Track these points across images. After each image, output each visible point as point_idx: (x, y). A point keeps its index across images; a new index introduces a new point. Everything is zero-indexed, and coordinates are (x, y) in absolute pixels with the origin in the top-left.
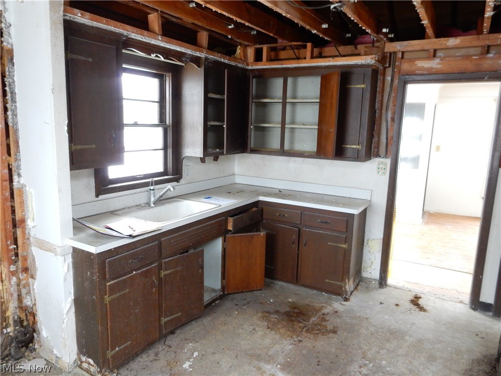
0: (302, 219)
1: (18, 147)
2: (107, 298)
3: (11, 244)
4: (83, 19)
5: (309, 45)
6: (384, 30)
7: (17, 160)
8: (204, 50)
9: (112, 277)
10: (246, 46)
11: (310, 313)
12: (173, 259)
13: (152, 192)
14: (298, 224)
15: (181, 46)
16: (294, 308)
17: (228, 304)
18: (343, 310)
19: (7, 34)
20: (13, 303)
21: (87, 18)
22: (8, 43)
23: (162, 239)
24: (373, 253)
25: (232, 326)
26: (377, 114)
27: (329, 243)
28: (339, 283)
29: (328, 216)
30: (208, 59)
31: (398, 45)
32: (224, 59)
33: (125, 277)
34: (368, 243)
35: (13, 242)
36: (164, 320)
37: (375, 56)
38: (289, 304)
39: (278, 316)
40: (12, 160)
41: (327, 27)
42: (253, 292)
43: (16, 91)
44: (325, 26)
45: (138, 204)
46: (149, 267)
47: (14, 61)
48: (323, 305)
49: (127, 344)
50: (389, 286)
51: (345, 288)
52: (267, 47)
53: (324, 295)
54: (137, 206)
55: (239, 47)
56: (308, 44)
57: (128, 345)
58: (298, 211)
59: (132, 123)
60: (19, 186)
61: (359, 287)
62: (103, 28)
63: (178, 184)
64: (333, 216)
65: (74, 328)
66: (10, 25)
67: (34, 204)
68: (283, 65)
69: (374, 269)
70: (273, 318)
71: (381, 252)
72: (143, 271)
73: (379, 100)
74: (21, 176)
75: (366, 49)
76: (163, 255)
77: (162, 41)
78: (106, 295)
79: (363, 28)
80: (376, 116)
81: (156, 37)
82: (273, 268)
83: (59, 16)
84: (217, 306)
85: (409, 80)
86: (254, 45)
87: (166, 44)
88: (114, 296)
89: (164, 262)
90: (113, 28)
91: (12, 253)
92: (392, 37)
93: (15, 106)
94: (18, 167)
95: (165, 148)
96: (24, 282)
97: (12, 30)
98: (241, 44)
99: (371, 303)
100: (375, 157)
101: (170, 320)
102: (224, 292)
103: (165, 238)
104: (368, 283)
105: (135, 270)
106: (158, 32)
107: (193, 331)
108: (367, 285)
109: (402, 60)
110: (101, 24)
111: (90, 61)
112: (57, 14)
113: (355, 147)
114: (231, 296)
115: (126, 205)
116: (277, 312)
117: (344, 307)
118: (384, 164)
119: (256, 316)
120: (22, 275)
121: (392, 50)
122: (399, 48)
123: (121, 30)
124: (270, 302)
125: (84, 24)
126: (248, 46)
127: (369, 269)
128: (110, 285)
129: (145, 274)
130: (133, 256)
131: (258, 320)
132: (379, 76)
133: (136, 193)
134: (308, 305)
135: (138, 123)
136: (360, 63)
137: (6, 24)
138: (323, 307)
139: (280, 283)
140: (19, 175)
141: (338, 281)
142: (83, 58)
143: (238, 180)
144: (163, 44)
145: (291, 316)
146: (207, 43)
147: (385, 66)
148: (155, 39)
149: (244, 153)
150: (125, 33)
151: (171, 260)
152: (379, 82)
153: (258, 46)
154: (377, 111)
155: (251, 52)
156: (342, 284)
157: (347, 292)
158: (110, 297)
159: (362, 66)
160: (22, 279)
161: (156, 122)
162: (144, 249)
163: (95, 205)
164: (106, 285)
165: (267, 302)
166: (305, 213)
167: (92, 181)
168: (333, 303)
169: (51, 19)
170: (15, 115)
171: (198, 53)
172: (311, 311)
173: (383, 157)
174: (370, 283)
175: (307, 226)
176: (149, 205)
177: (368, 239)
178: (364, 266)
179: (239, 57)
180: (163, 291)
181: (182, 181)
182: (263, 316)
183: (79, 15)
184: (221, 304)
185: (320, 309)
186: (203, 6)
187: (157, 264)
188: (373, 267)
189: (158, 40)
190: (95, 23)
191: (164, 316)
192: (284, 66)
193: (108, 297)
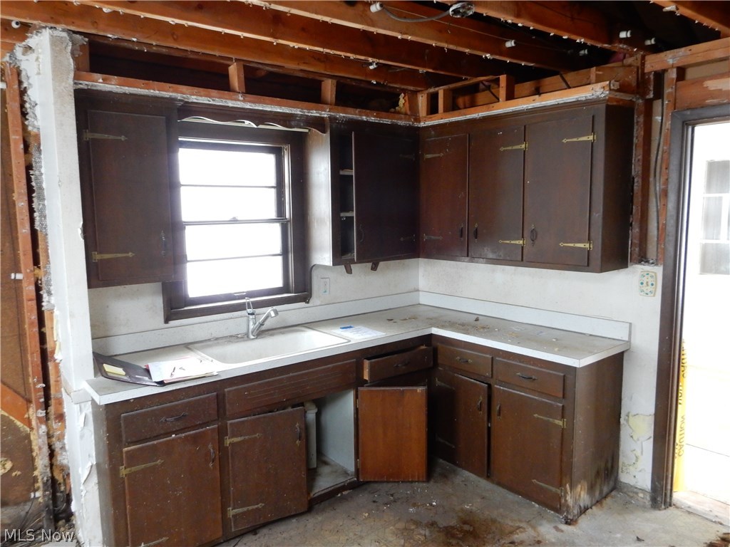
0: (494, 369)
1: (48, 257)
2: (123, 471)
3: (38, 382)
4: (106, 85)
5: (503, 78)
6: (623, 35)
7: (47, 273)
8: (325, 106)
9: (129, 440)
10: (415, 93)
11: (490, 536)
12: (247, 421)
13: (251, 317)
14: (487, 377)
15: (280, 105)
16: (465, 522)
17: (363, 498)
18: (553, 540)
19: (32, 115)
20: (41, 459)
21: (113, 83)
22: (34, 127)
23: (226, 390)
24: (638, 440)
25: (347, 537)
26: (636, 184)
27: (536, 415)
28: (554, 489)
29: (532, 367)
30: (336, 119)
31: (670, 56)
32: (367, 116)
33: (155, 442)
34: (627, 421)
35: (42, 379)
36: (232, 512)
37: (608, 82)
38: (460, 514)
39: (431, 532)
40: (40, 273)
41: (513, 45)
42: (413, 484)
43: (44, 185)
44: (510, 44)
45: (234, 333)
46: (201, 430)
47: (42, 148)
48: (521, 525)
49: (160, 540)
50: (677, 508)
51: (566, 501)
52: (444, 90)
53: (534, 506)
54: (231, 336)
55: (403, 95)
56: (501, 77)
57: (162, 542)
58: (488, 356)
59: (229, 219)
60: (49, 307)
61: (609, 500)
62: (142, 93)
63: (307, 305)
64: (541, 367)
65: (98, 505)
66: (36, 104)
67: (60, 331)
68: (465, 115)
69: (640, 471)
70: (420, 534)
71: (652, 440)
72: (189, 435)
73: (639, 160)
74: (51, 294)
75: (601, 73)
76: (227, 413)
77: (244, 101)
78: (123, 465)
79: (564, 37)
80: (635, 188)
81: (234, 97)
82: (454, 447)
83: (67, 85)
84: (344, 499)
85: (692, 118)
86: (427, 89)
87: (253, 105)
88: (134, 469)
89: (231, 424)
90: (157, 92)
91: (40, 394)
92: (652, 45)
93: (44, 205)
94: (48, 283)
95: (285, 253)
96: (59, 432)
97: (38, 110)
98: (404, 91)
99: (619, 535)
100: (636, 263)
101: (244, 513)
102: (358, 477)
103: (231, 389)
104: (631, 494)
105: (176, 432)
106: (237, 89)
107: (284, 535)
108: (628, 498)
109: (680, 83)
110: (136, 89)
111: (123, 139)
112: (64, 84)
113: (581, 245)
114: (376, 485)
115: (213, 336)
116: (433, 524)
117: (559, 534)
118: (652, 277)
119: (394, 526)
120: (55, 423)
121: (658, 67)
122: (671, 62)
123: (171, 94)
124: (431, 505)
125: (110, 92)
126: (419, 91)
127: (631, 468)
128: (127, 452)
129: (195, 440)
130: (168, 412)
131: (393, 533)
132: (636, 116)
133: (231, 318)
134: (494, 521)
135: (239, 219)
136: (584, 99)
137: (30, 104)
138: (519, 528)
139: (466, 473)
140: (49, 293)
141: (552, 485)
142: (111, 137)
143: (424, 299)
144: (248, 106)
145: (453, 536)
146: (334, 96)
147: (648, 97)
148: (232, 100)
149: (419, 257)
150: (179, 96)
151: (243, 422)
152: (636, 127)
153: (432, 90)
154: (636, 180)
155: (422, 101)
156: (559, 491)
157: (568, 507)
158: (128, 469)
159: (588, 103)
160: (56, 429)
161: (273, 215)
162: (189, 402)
163: (162, 335)
164: (122, 452)
165: (424, 505)
166: (497, 358)
167: (159, 302)
168: (541, 525)
169: (54, 91)
170: (43, 216)
171: (315, 111)
172: (494, 533)
173: (652, 263)
174: (635, 495)
175: (502, 383)
176: (248, 337)
177: (629, 413)
178: (623, 463)
179: (403, 110)
180: (230, 468)
181: (314, 301)
182: (405, 529)
183: (101, 81)
184: (351, 497)
185: (511, 533)
186: (275, 44)
187: (216, 426)
188: (640, 465)
189: (239, 100)
190: (127, 88)
191: (232, 505)
192: (469, 117)
193: (125, 468)
